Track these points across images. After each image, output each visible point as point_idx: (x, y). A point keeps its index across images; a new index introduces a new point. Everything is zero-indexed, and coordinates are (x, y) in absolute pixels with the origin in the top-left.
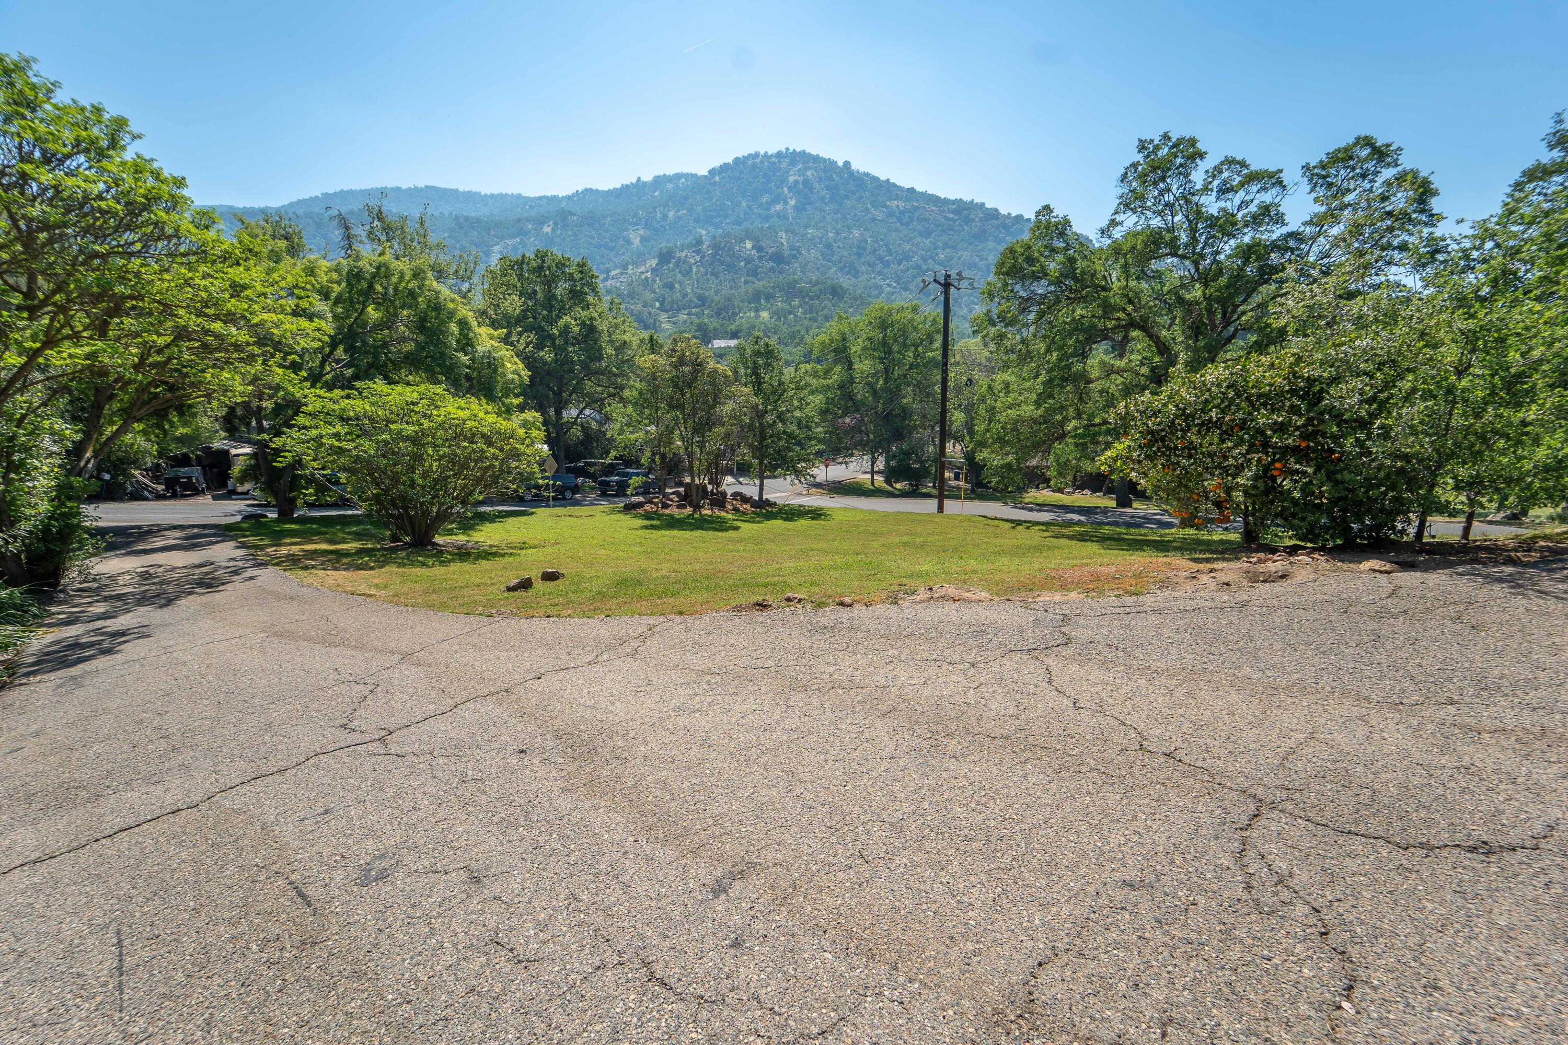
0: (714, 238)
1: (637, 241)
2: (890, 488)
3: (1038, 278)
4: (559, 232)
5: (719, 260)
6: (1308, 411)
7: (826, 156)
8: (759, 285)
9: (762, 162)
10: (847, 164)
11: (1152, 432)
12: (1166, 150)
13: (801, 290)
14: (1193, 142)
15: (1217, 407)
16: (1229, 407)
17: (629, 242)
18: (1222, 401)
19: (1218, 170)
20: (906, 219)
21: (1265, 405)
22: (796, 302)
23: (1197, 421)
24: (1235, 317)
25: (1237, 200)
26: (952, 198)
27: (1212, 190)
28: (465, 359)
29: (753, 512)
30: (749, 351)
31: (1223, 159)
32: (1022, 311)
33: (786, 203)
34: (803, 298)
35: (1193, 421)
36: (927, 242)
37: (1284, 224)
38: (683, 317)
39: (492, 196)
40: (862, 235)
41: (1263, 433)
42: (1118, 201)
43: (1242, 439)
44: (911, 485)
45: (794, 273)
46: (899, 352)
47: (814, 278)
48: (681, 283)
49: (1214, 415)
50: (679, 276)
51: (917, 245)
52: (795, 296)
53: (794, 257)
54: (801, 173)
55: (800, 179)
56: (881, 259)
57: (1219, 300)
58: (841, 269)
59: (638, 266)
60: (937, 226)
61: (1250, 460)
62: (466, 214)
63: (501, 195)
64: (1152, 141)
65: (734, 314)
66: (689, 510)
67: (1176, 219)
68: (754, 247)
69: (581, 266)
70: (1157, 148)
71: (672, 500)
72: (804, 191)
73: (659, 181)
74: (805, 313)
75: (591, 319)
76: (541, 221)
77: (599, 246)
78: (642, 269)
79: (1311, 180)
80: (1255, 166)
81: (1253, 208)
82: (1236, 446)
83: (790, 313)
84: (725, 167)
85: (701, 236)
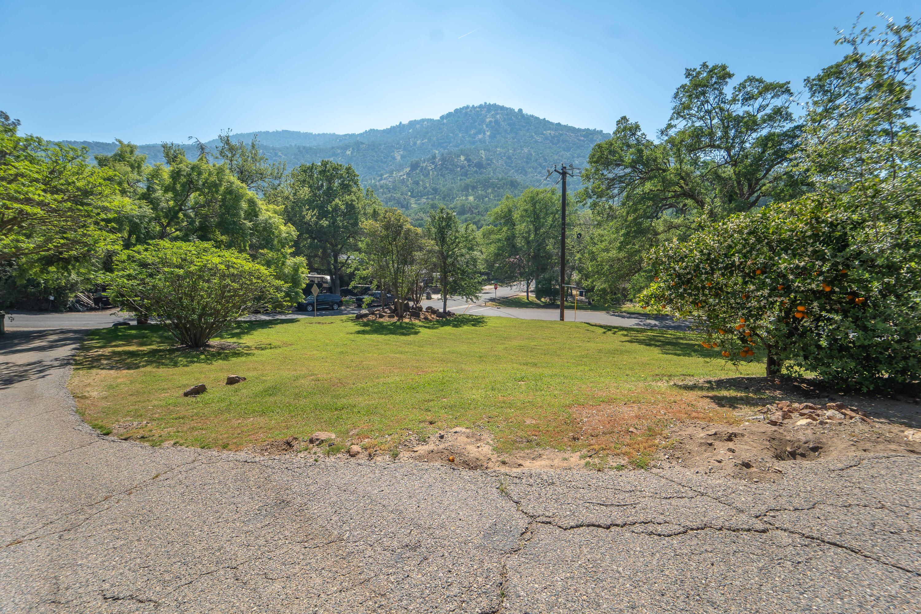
0: (443, 155)
1: (399, 158)
2: (539, 302)
3: (618, 165)
4: (355, 154)
5: (445, 168)
6: (834, 256)
7: (508, 106)
8: (468, 181)
9: (471, 111)
10: (520, 110)
11: (679, 276)
12: (705, 74)
13: (492, 184)
14: (724, 68)
15: (739, 252)
16: (750, 252)
17: (394, 158)
18: (744, 247)
19: (743, 86)
20: (555, 141)
21: (786, 250)
22: (490, 191)
23: (720, 265)
24: (758, 188)
25: (757, 105)
26: (583, 128)
27: (738, 100)
28: (249, 224)
29: (437, 321)
30: (437, 218)
31: (746, 78)
32: (609, 188)
33: (485, 134)
34: (494, 188)
35: (717, 265)
36: (568, 154)
37: (791, 120)
38: (424, 200)
39: (319, 135)
40: (529, 151)
41: (784, 276)
42: (672, 111)
43: (764, 283)
44: (551, 300)
45: (489, 174)
46: (544, 218)
47: (500, 177)
48: (423, 181)
49: (736, 259)
50: (422, 177)
51: (562, 156)
52: (488, 187)
53: (489, 164)
54: (493, 116)
55: (493, 120)
56: (540, 165)
57: (745, 176)
58: (517, 171)
59: (399, 172)
60: (574, 144)
61: (773, 303)
62: (304, 145)
63: (323, 134)
64: (695, 70)
65: (454, 198)
66: (396, 319)
67: (713, 122)
68: (465, 160)
69: (348, 169)
70: (699, 73)
71: (386, 313)
72: (495, 127)
73: (412, 124)
74: (495, 197)
75: (352, 201)
76: (345, 148)
77: (377, 161)
78: (401, 173)
79: (811, 89)
80: (769, 79)
81: (768, 111)
82: (758, 290)
83: (486, 197)
84: (449, 115)
85: (435, 154)
